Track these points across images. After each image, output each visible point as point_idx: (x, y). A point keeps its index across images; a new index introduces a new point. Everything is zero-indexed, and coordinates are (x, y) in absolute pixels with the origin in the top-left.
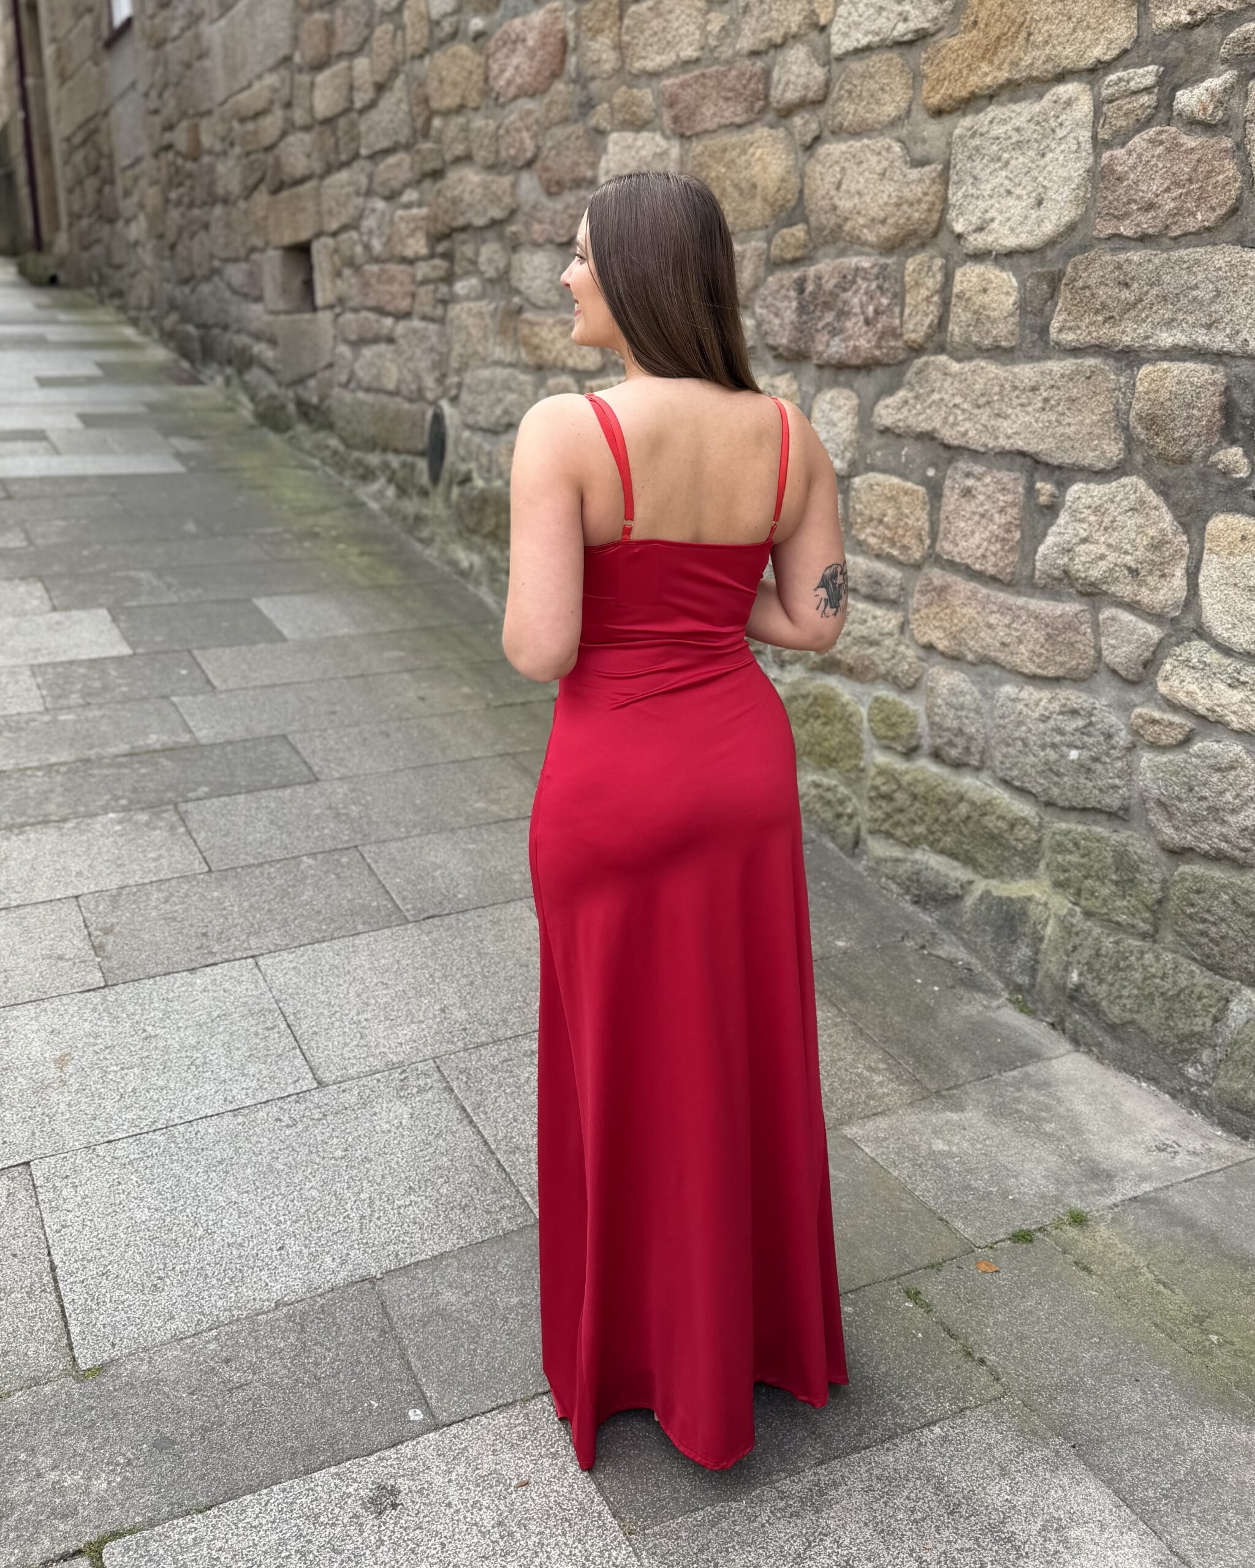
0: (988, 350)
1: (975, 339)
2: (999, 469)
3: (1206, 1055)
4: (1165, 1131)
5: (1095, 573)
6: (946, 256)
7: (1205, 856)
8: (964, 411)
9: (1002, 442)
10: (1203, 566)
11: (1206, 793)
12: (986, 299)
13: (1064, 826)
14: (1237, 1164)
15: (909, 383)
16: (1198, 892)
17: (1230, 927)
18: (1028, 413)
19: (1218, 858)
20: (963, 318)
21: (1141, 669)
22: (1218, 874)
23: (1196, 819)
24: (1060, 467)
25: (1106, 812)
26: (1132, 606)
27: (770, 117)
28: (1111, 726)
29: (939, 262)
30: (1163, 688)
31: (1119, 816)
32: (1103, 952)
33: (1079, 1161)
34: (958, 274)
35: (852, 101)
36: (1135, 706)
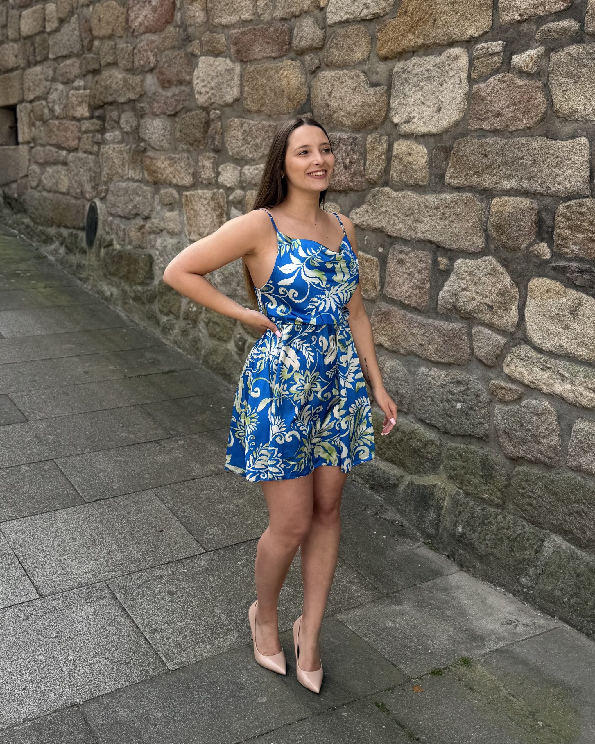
0: (412, 186)
1: (405, 180)
2: (418, 250)
3: (531, 571)
4: (510, 613)
5: (470, 307)
6: (389, 135)
7: (530, 462)
8: (399, 217)
9: (420, 235)
10: (527, 305)
11: (530, 427)
12: (410, 159)
13: (454, 445)
14: (549, 631)
15: (368, 201)
16: (526, 481)
17: (543, 500)
18: (433, 220)
19: (537, 462)
20: (398, 168)
21: (495, 360)
22: (536, 471)
23: (525, 442)
24: (450, 250)
25: (476, 437)
26: (490, 326)
27: (292, 54)
28: (479, 390)
29: (385, 138)
30: (506, 370)
31: (482, 439)
32: (475, 515)
33: (465, 631)
34: (395, 145)
35: (338, 49)
36: (492, 379)
